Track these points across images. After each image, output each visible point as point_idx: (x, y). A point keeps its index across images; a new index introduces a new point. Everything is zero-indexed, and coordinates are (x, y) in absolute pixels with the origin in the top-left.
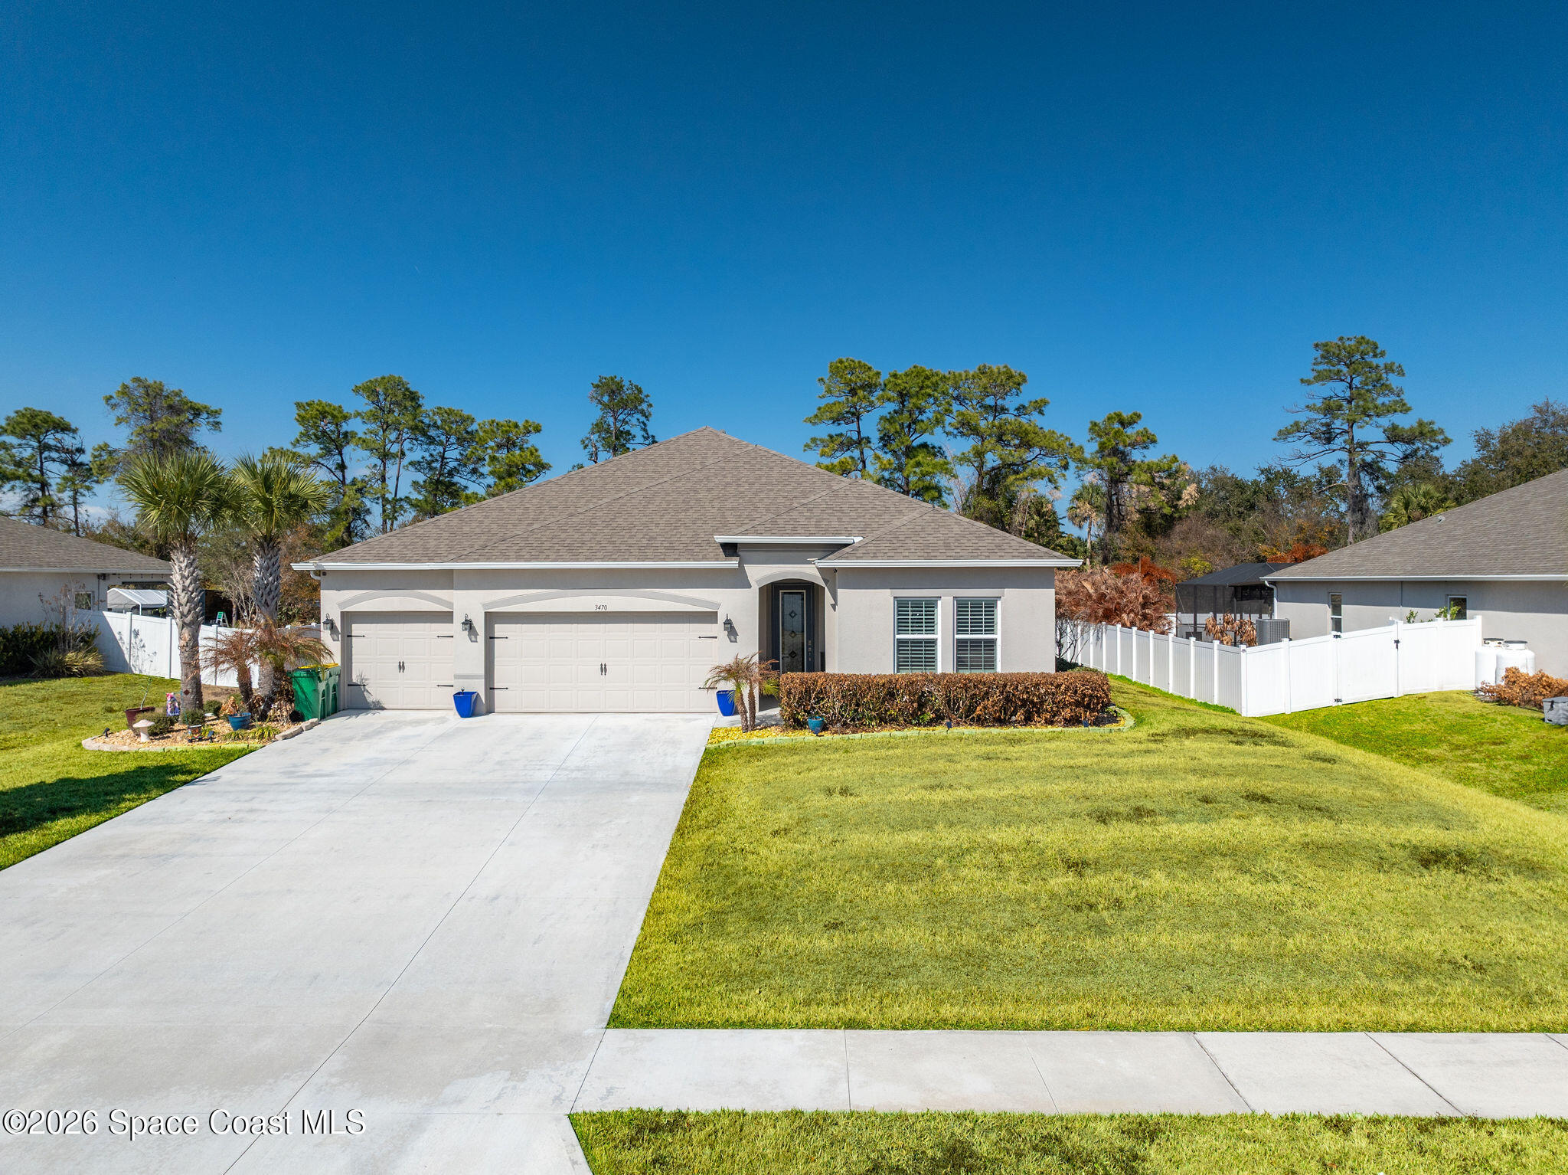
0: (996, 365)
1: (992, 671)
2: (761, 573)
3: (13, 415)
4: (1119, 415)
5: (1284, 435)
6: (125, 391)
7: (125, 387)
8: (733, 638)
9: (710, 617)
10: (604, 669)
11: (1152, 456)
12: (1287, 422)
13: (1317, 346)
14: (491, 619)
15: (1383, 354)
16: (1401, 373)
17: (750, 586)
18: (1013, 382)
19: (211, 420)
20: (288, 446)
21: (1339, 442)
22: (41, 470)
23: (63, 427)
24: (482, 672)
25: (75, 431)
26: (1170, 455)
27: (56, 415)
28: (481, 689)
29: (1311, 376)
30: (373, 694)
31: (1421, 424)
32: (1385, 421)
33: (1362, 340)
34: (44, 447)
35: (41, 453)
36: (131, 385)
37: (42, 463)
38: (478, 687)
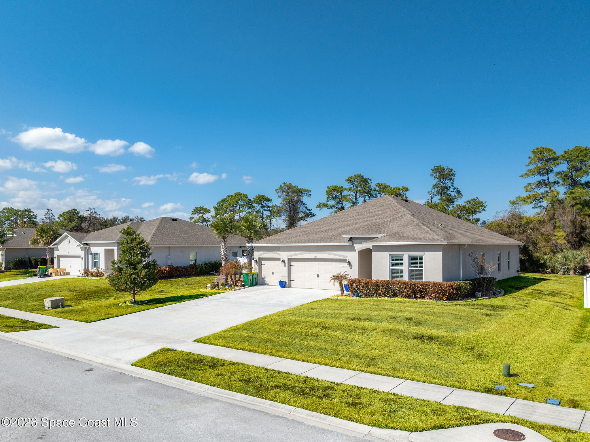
1: (421, 281)
2: (359, 247)
3: (255, 197)
6: (281, 187)
7: (281, 186)
8: (351, 267)
9: (344, 260)
10: (318, 276)
14: (290, 260)
17: (355, 251)
19: (308, 194)
20: (325, 202)
22: (262, 214)
23: (268, 200)
24: (287, 275)
25: (271, 201)
27: (266, 196)
28: (287, 280)
30: (267, 281)
34: (263, 207)
35: (262, 209)
36: (283, 185)
37: (262, 211)
38: (286, 280)
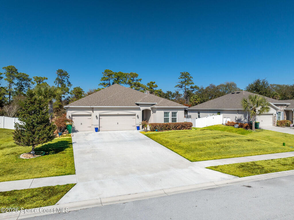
0: (134, 73)
1: (176, 122)
2: (142, 108)
4: (152, 82)
5: (176, 86)
8: (138, 118)
9: (135, 115)
10: (118, 123)
11: (157, 89)
12: (177, 84)
13: (181, 73)
14: (100, 115)
15: (190, 75)
16: (192, 78)
17: (141, 110)
18: (136, 75)
21: (183, 88)
24: (99, 124)
26: (160, 89)
29: (180, 78)
30: (76, 129)
31: (196, 86)
32: (190, 85)
33: (187, 73)
38: (98, 127)
